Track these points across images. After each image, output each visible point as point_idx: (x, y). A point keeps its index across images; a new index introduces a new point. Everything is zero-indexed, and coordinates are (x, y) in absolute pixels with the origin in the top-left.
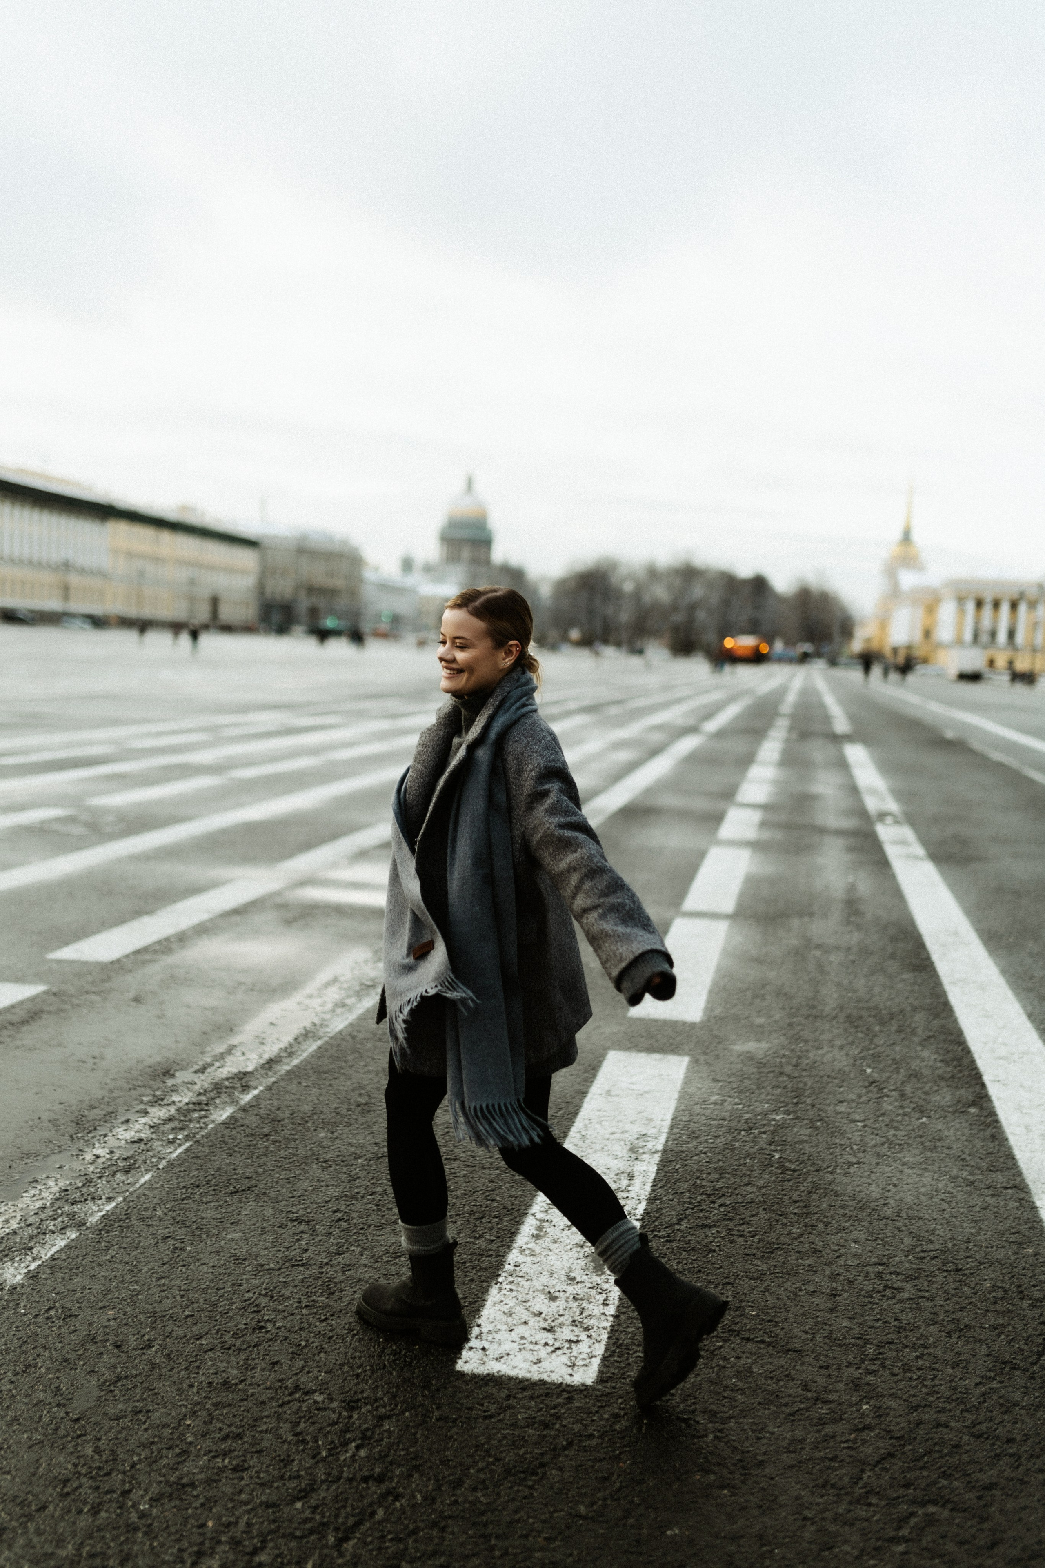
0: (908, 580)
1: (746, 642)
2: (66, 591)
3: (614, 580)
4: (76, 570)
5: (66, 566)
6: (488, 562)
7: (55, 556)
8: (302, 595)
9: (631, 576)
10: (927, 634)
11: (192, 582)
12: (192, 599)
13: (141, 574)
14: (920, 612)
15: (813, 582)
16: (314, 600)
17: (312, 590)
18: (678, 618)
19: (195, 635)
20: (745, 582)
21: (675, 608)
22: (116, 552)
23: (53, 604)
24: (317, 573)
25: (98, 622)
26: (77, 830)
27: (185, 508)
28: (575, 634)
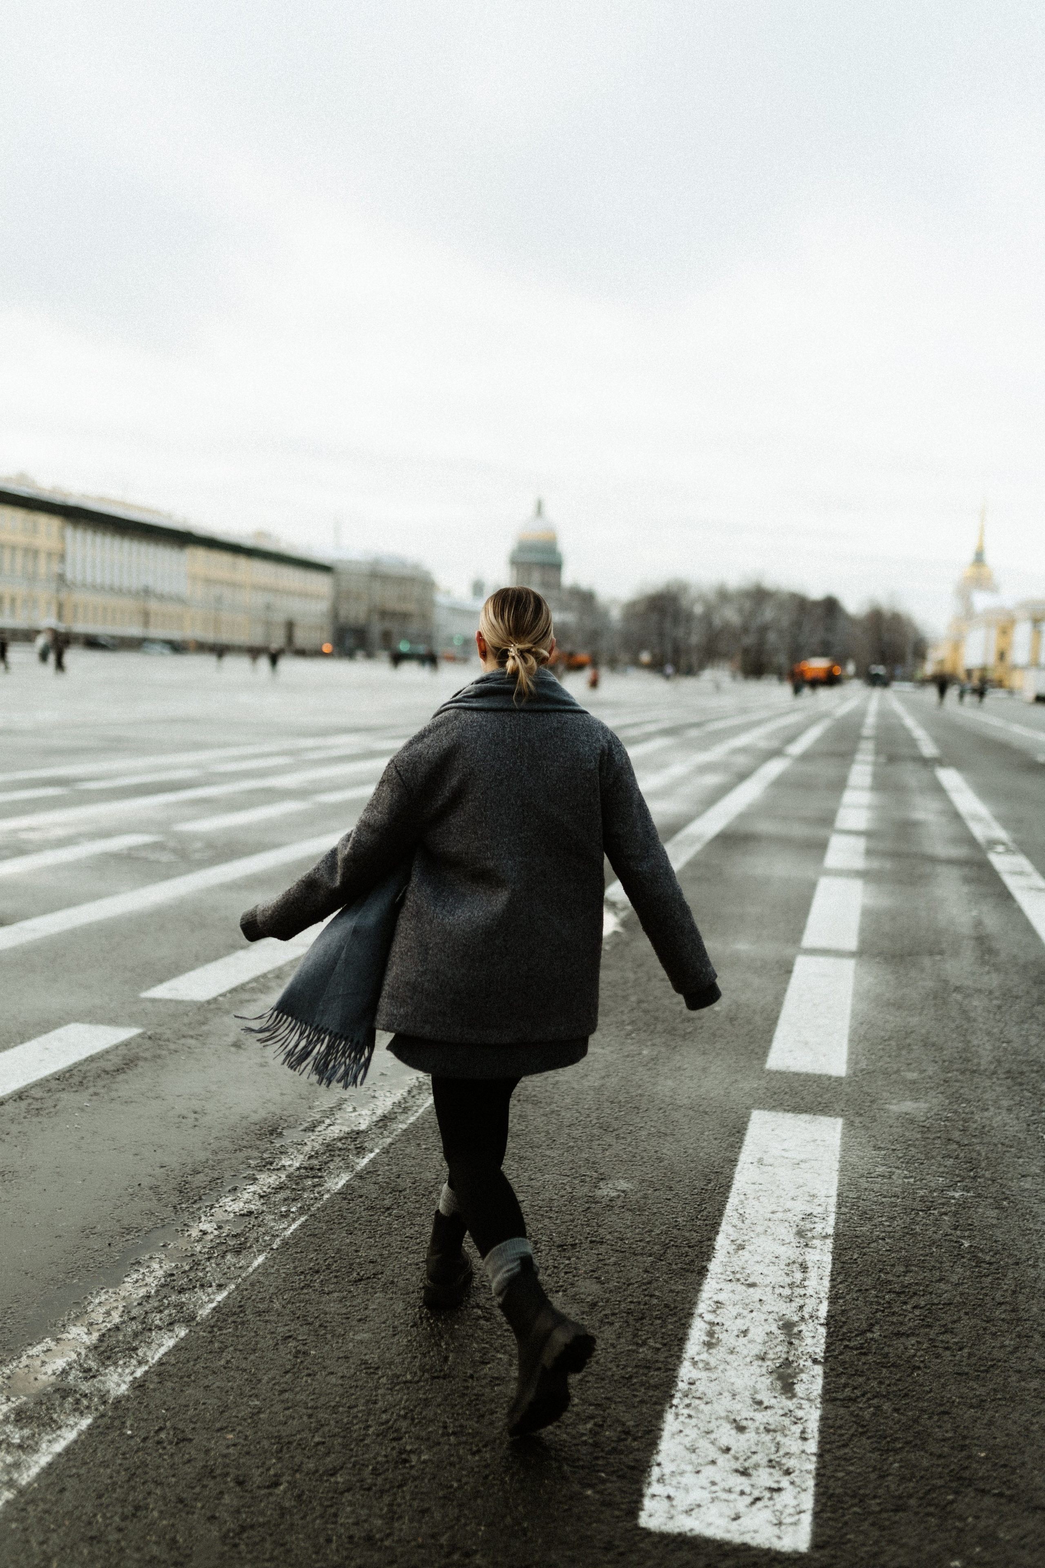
0: (981, 601)
1: (818, 664)
2: (146, 617)
3: (684, 603)
4: (156, 596)
5: (147, 592)
6: (558, 585)
7: (135, 582)
8: (375, 618)
9: (702, 598)
10: (1002, 656)
11: (268, 607)
12: (268, 624)
13: (219, 599)
14: (994, 634)
15: (886, 603)
16: (388, 625)
17: (384, 614)
18: (749, 640)
19: (274, 659)
20: (816, 604)
21: (745, 629)
22: (194, 578)
23: (134, 631)
24: (390, 598)
25: (177, 647)
26: (165, 857)
27: (260, 534)
28: (645, 657)
